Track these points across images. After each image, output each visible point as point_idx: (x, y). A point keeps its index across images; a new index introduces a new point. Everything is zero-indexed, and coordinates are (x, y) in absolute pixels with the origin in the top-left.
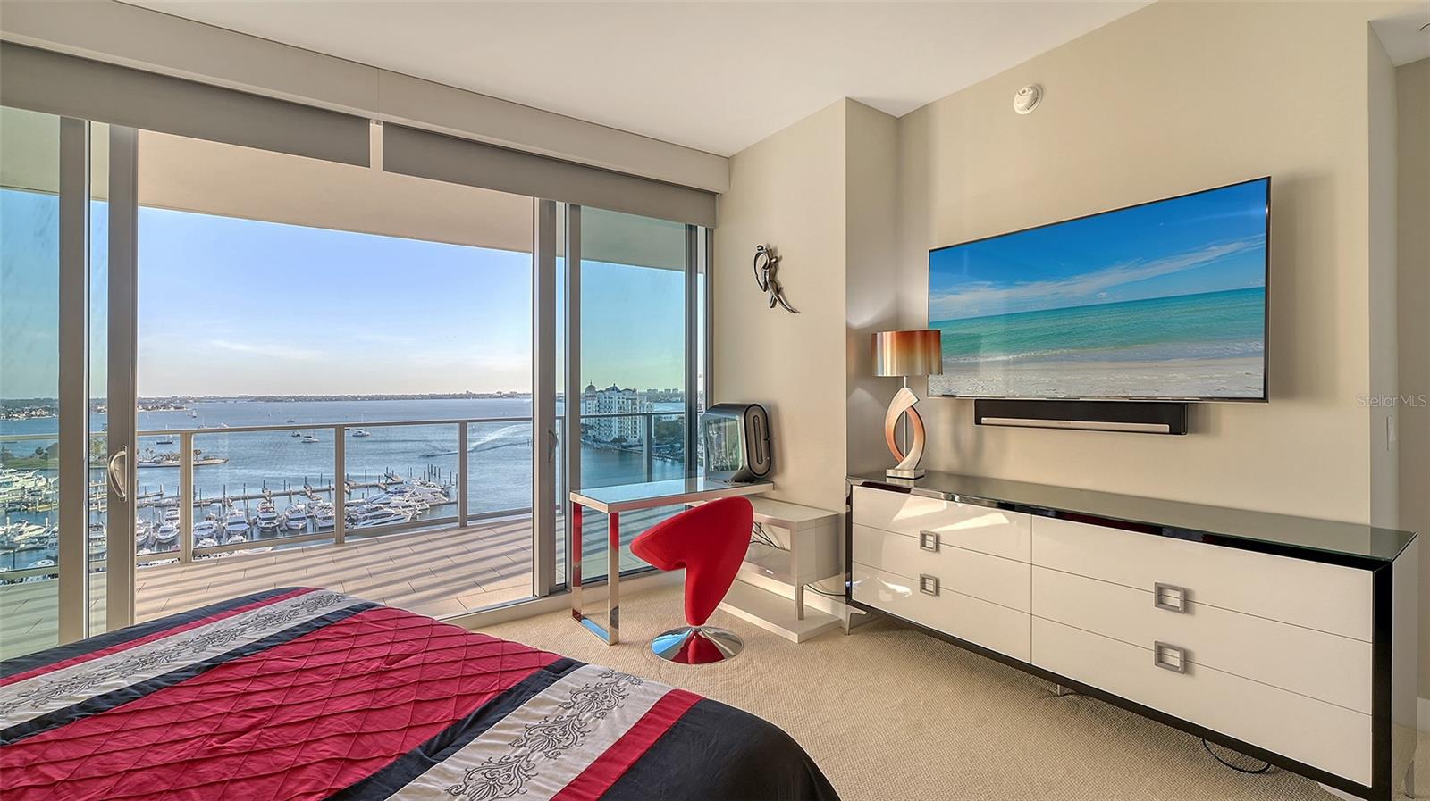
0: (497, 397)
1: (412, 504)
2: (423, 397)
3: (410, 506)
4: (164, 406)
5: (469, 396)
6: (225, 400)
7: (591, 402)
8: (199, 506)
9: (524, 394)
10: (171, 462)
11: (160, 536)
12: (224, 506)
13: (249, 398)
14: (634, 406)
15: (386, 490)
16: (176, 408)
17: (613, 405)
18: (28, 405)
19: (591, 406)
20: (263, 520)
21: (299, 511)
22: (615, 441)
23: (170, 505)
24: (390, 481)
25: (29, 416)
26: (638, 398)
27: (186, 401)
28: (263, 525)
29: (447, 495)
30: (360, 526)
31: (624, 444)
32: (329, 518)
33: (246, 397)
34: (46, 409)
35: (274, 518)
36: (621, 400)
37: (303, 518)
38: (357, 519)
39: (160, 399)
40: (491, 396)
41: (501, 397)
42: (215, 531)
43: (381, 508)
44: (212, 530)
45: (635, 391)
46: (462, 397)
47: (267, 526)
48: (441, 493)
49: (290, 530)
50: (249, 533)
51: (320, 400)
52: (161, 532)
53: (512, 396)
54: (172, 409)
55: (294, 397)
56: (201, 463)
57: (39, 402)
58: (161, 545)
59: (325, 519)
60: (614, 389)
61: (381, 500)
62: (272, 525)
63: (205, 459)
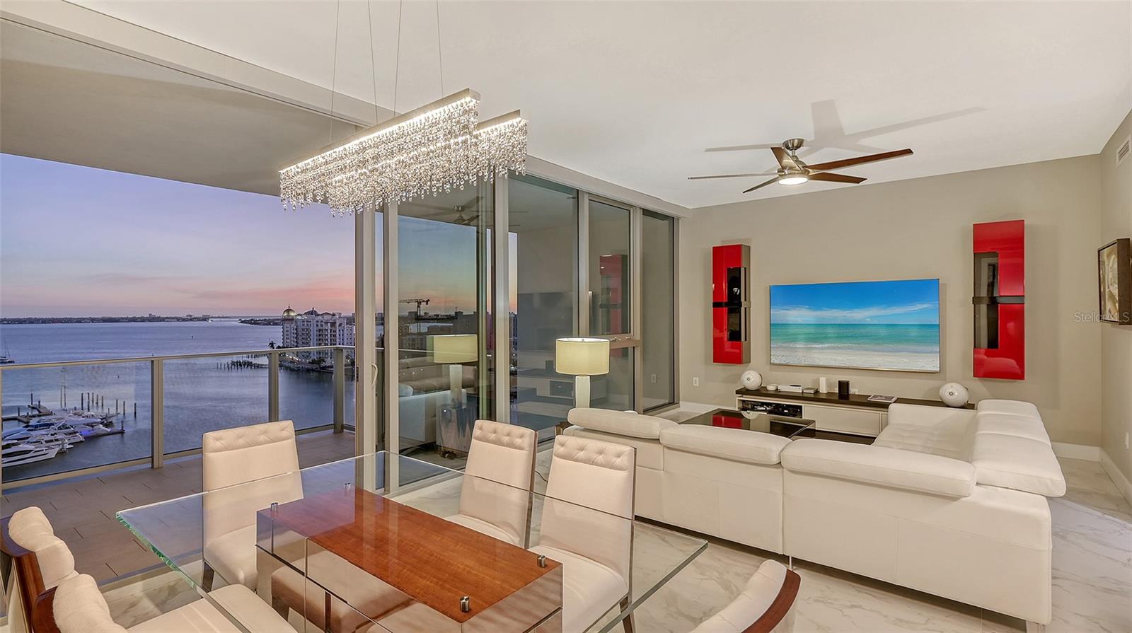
0: (184, 320)
1: (58, 437)
2: (93, 320)
3: (57, 440)
5: (152, 319)
7: (288, 325)
9: (219, 317)
14: (334, 329)
15: (28, 422)
17: (311, 328)
19: (289, 329)
22: (313, 362)
24: (36, 412)
26: (337, 321)
29: (109, 425)
31: (323, 364)
36: (319, 325)
40: (178, 319)
41: (191, 320)
43: (14, 445)
45: (334, 315)
46: (143, 320)
48: (101, 423)
53: (205, 319)
60: (312, 312)
61: (18, 435)
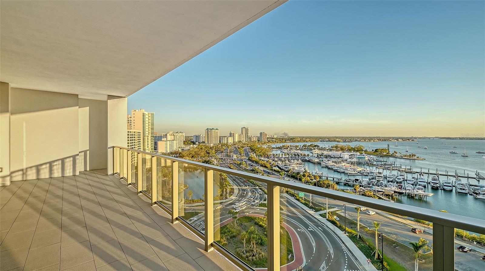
4: (408, 140)
6: (429, 138)
8: (411, 173)
10: (406, 157)
11: (397, 180)
12: (420, 175)
13: (439, 138)
16: (412, 140)
18: (374, 138)
20: (433, 183)
21: (449, 183)
23: (402, 171)
25: (374, 141)
27: (416, 138)
28: (432, 185)
30: (480, 197)
32: (464, 189)
33: (438, 137)
34: (378, 139)
35: (437, 183)
37: (451, 186)
38: (479, 194)
39: (408, 137)
42: (414, 183)
44: (413, 182)
47: (434, 186)
49: (444, 190)
50: (427, 186)
51: (473, 139)
52: (398, 179)
54: (411, 140)
55: (459, 138)
56: (415, 159)
57: (377, 137)
58: (397, 183)
59: (461, 189)
62: (437, 186)
63: (417, 158)
